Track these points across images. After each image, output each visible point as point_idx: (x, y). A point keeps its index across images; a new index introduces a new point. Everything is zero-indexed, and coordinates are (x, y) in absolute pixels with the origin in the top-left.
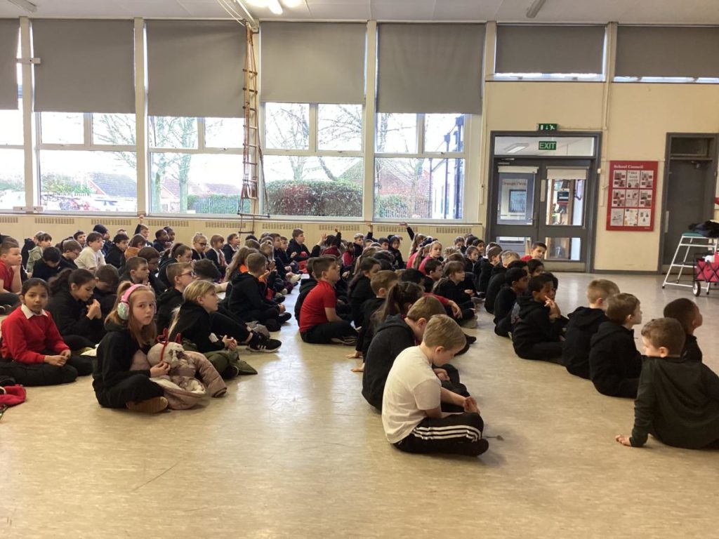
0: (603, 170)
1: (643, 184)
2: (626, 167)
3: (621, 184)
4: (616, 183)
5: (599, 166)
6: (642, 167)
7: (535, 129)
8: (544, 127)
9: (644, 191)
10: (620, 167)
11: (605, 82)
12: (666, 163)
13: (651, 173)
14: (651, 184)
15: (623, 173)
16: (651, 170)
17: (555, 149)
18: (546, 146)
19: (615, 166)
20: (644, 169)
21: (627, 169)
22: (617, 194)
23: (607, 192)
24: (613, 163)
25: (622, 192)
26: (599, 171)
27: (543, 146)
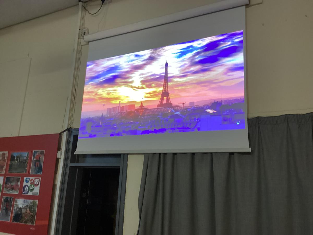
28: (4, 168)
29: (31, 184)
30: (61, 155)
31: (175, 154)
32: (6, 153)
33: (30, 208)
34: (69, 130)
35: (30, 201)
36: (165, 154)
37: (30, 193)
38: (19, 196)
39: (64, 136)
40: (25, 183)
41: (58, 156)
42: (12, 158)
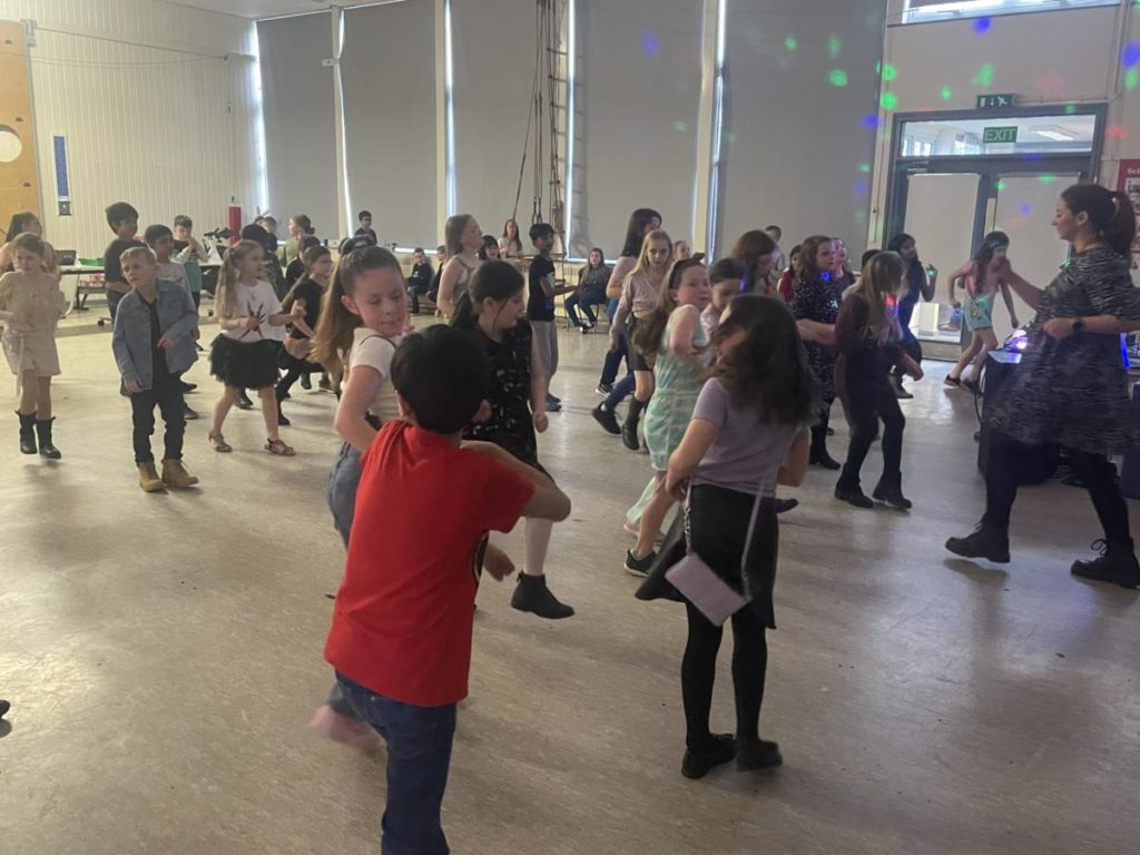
0: (1105, 179)
5: (1097, 171)
7: (972, 106)
8: (987, 102)
10: (1138, 172)
11: (1119, 5)
17: (1015, 140)
18: (998, 136)
19: (1130, 171)
24: (1126, 165)
27: (992, 136)
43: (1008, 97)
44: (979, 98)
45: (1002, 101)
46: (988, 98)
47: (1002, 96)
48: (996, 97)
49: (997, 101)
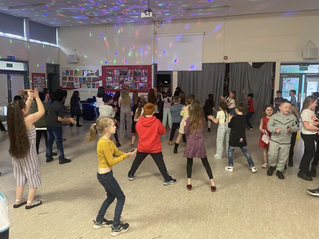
0: (30, 77)
1: (42, 82)
2: (36, 76)
3: (37, 82)
4: (35, 82)
5: (29, 76)
6: (41, 76)
7: (6, 58)
8: (10, 58)
9: (43, 85)
10: (35, 75)
11: (27, 41)
12: (47, 74)
13: (44, 78)
14: (44, 82)
15: (36, 78)
16: (43, 77)
17: (12, 67)
18: (9, 66)
19: (34, 75)
20: (42, 76)
21: (37, 76)
22: (35, 86)
23: (32, 85)
24: (33, 74)
25: (37, 85)
26: (29, 77)
27: (8, 65)
28: (132, 75)
29: (144, 79)
30: (153, 71)
31: (185, 71)
32: (132, 70)
33: (145, 85)
34: (154, 64)
35: (144, 84)
36: (183, 71)
37: (144, 82)
38: (140, 82)
39: (153, 66)
40: (141, 79)
41: (152, 71)
42: (135, 72)
43: (14, 57)
44: (8, 56)
45: (13, 58)
46: (10, 57)
47: (13, 57)
48: (11, 57)
49: (12, 58)
